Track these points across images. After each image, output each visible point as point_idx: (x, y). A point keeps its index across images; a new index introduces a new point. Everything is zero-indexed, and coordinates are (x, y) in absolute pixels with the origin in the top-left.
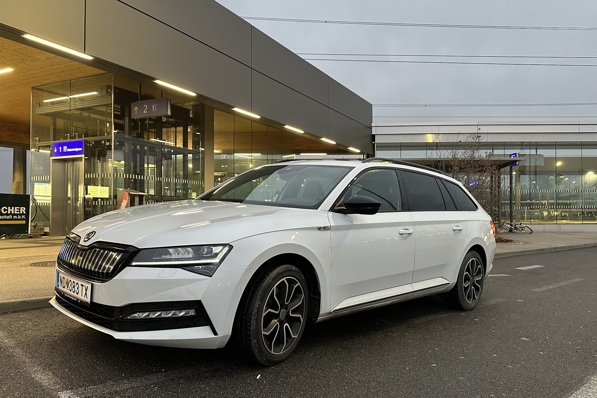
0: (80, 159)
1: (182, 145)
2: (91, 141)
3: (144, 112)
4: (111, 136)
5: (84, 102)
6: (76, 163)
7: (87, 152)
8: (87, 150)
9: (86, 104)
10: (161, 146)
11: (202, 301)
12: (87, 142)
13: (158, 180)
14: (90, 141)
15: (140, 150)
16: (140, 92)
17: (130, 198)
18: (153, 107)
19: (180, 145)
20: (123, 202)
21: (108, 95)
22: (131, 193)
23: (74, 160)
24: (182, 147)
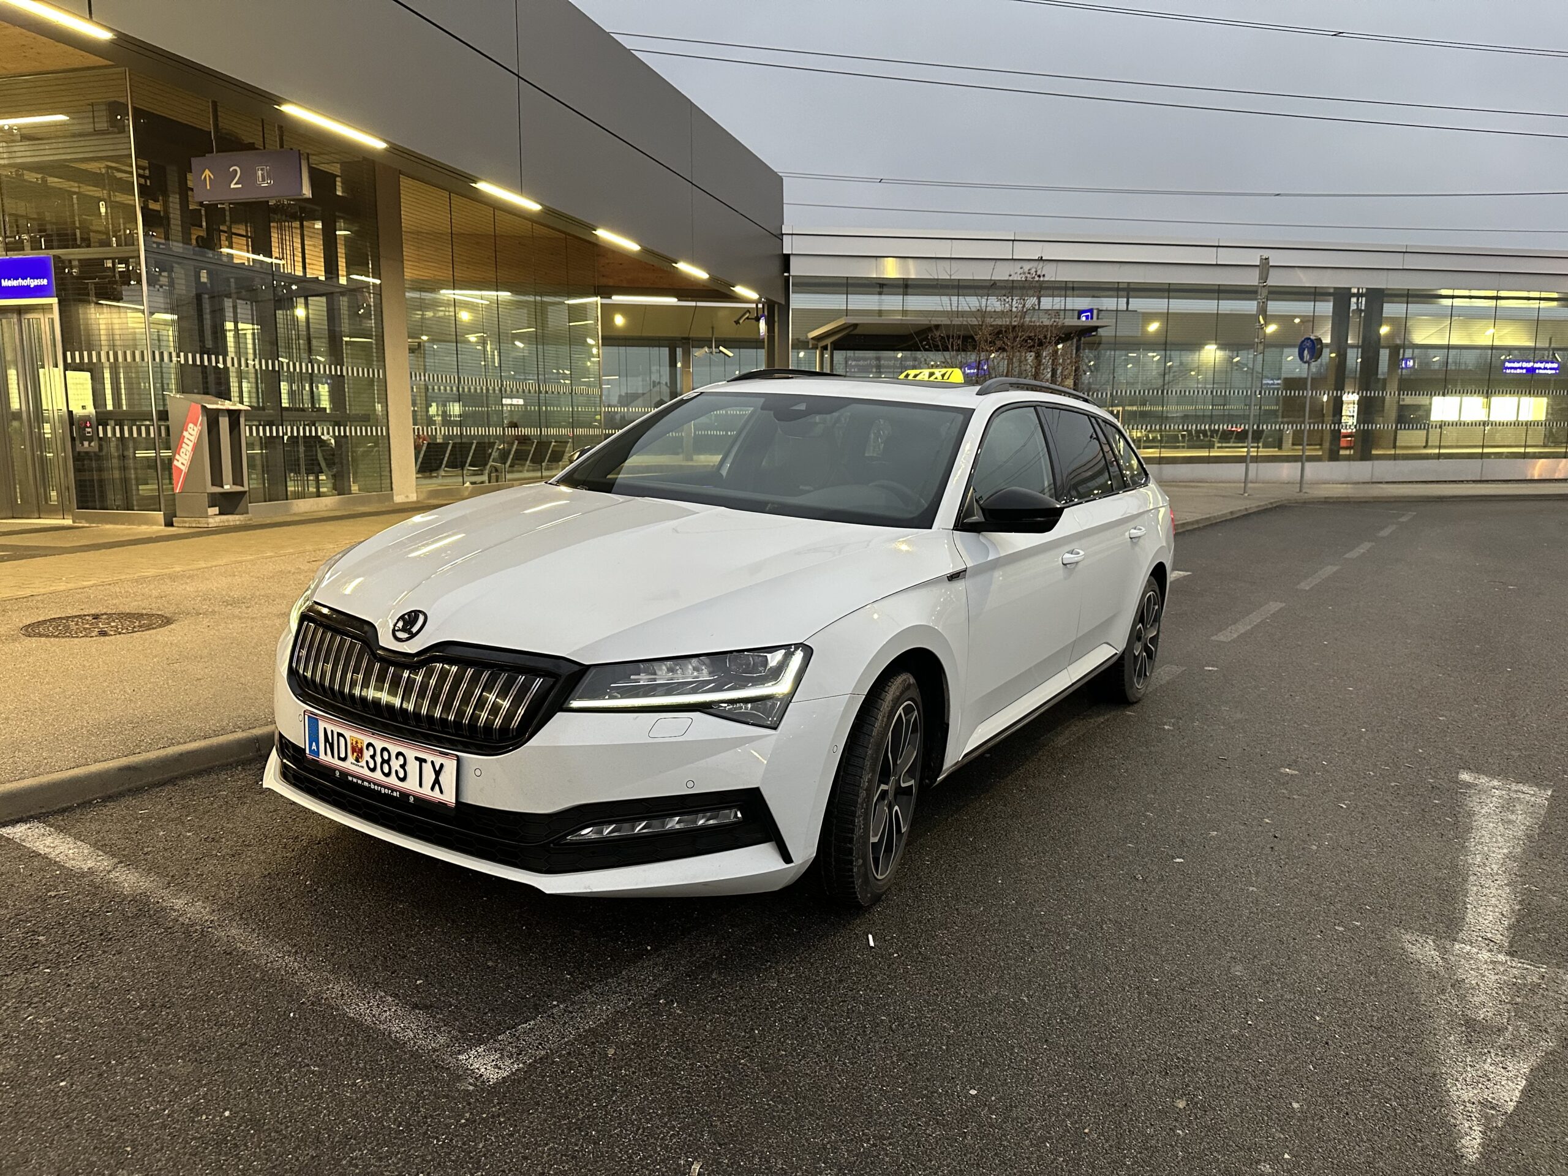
0: (47, 308)
1: (323, 273)
2: (74, 260)
3: (232, 186)
4: (136, 247)
5: (42, 147)
6: (29, 319)
7: (64, 290)
8: (63, 284)
9: (47, 152)
10: (271, 277)
11: (762, 790)
12: (63, 261)
13: (270, 368)
14: (70, 261)
15: (209, 285)
16: (216, 125)
17: (205, 418)
18: (260, 172)
19: (317, 270)
20: (187, 430)
21: (116, 130)
22: (209, 406)
23: (20, 310)
24: (322, 278)
